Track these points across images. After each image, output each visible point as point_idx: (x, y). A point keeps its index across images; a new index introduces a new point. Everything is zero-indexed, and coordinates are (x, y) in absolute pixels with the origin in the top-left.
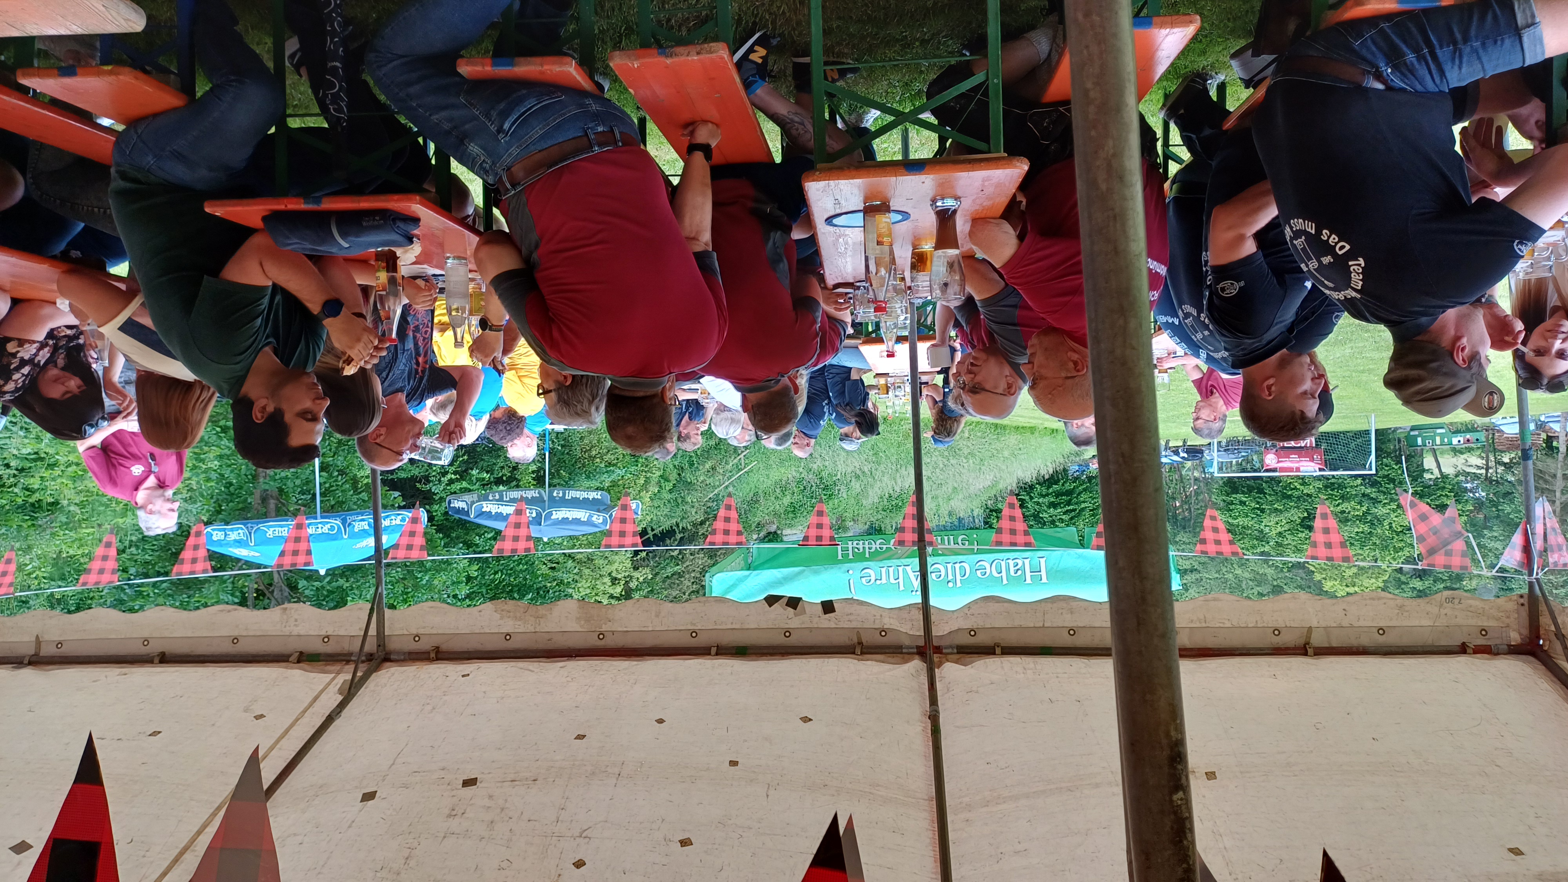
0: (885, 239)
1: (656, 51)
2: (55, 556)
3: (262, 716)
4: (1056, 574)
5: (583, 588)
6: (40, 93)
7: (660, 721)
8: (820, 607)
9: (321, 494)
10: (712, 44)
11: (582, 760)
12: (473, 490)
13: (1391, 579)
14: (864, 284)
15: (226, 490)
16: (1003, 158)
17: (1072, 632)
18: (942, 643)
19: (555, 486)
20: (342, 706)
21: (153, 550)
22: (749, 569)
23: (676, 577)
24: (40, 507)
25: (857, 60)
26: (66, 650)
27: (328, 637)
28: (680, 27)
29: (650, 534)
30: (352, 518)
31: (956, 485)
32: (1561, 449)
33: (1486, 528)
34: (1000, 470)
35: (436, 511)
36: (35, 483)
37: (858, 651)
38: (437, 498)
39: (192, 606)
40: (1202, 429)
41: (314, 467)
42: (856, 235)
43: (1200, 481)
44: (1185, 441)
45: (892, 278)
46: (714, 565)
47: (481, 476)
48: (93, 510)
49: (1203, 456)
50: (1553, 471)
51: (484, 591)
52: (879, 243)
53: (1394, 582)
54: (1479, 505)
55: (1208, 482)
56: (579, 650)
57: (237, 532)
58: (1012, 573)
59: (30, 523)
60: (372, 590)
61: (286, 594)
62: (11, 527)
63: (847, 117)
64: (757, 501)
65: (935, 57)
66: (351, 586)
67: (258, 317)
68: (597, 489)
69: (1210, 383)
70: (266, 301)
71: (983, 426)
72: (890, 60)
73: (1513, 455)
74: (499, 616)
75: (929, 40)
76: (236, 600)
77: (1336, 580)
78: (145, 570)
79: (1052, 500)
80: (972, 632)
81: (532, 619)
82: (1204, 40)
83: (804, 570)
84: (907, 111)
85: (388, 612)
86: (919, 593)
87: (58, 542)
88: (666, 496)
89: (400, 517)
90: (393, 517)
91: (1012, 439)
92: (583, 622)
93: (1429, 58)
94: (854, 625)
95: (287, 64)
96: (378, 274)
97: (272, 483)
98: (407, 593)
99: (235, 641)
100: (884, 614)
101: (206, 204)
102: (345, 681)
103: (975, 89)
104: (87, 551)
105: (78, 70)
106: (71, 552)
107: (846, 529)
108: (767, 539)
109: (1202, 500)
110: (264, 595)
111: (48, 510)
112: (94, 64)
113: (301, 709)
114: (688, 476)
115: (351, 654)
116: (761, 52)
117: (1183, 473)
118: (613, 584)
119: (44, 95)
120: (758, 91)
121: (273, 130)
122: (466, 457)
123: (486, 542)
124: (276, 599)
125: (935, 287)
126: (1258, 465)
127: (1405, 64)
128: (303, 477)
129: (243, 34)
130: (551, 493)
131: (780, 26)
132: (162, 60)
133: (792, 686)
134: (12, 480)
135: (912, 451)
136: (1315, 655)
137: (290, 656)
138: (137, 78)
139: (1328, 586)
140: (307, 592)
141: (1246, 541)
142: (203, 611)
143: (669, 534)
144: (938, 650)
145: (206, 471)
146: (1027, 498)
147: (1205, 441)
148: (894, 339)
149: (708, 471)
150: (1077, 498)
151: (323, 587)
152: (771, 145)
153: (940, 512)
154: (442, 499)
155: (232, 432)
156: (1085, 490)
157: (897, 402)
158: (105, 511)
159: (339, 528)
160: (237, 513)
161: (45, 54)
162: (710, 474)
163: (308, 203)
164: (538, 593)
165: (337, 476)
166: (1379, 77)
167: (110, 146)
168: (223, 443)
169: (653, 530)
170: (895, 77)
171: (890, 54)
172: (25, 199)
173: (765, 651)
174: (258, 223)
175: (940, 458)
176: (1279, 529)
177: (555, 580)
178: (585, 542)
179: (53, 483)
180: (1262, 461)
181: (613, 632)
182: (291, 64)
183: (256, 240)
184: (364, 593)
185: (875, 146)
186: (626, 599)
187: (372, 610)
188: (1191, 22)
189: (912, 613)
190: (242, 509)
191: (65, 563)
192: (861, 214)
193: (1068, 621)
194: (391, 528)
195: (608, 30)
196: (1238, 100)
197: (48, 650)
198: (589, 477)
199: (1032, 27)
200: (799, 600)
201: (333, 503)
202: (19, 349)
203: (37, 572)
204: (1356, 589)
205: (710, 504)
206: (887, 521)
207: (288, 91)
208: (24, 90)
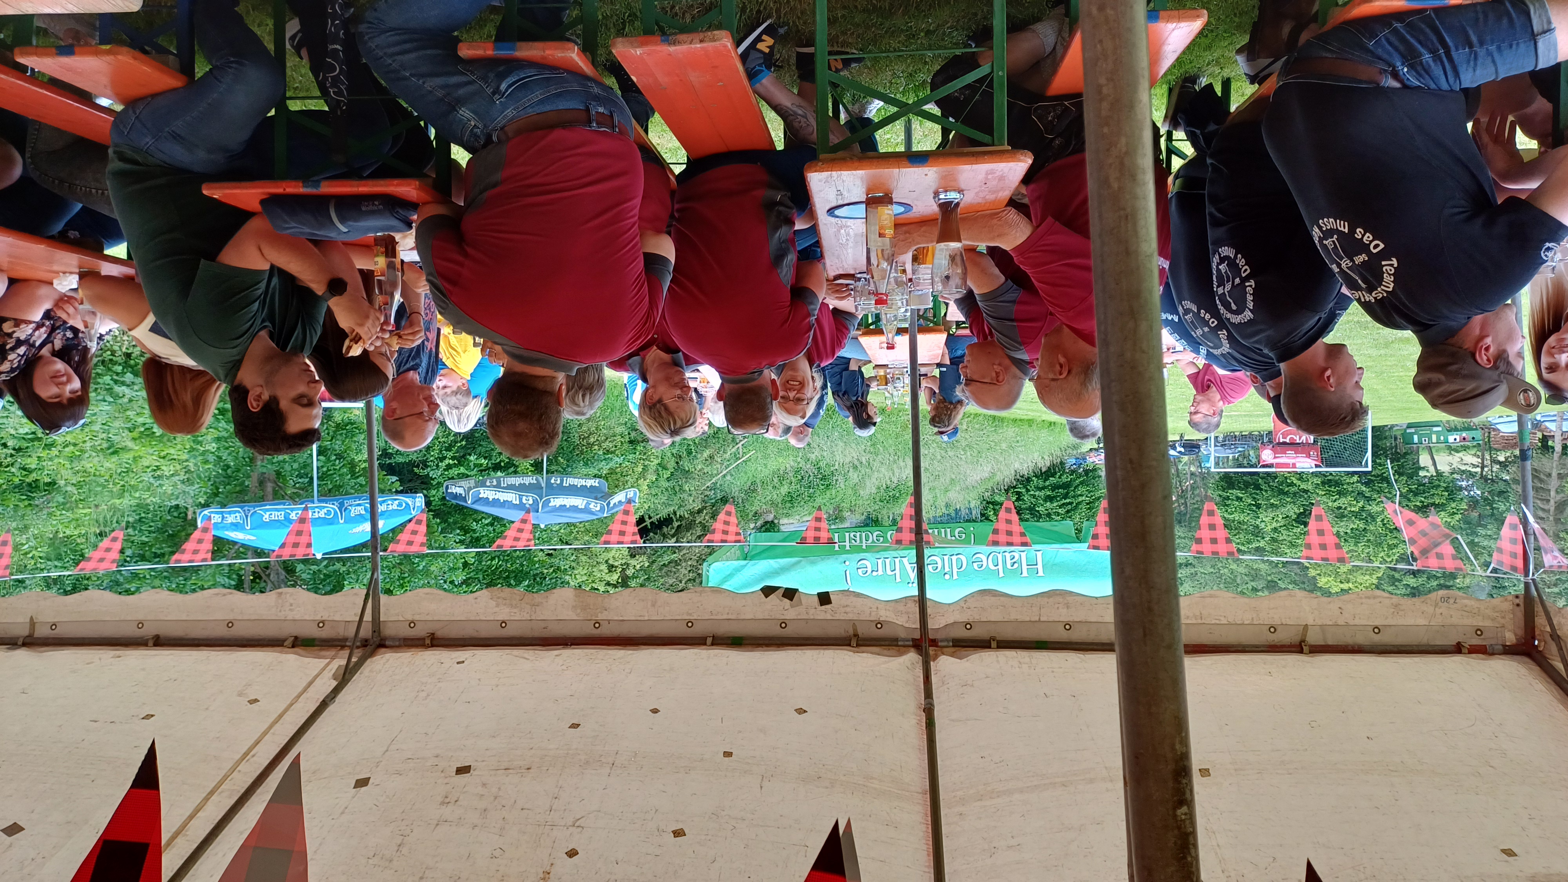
0: (887, 231)
1: (659, 38)
2: (51, 536)
3: (256, 701)
4: (1052, 568)
5: (580, 575)
6: (39, 72)
7: (655, 711)
8: (816, 599)
9: (318, 478)
10: (715, 32)
11: (577, 749)
12: (470, 476)
13: (1385, 577)
14: (865, 275)
15: (224, 473)
16: (1007, 151)
17: (1068, 626)
18: (938, 636)
19: (553, 473)
20: (336, 691)
21: (150, 532)
22: (745, 559)
23: (673, 565)
24: (37, 487)
25: (861, 50)
26: (60, 632)
27: (323, 622)
28: (684, 14)
29: (648, 522)
30: (351, 502)
31: (953, 477)
32: (1556, 449)
33: (1480, 525)
34: (998, 461)
35: (434, 496)
36: (32, 463)
37: (854, 643)
38: (434, 483)
39: (188, 588)
40: (1201, 423)
41: (312, 450)
42: (858, 227)
43: (1196, 476)
44: (1182, 436)
45: (893, 271)
46: (710, 554)
47: (478, 462)
48: (90, 491)
49: (1200, 451)
50: (1548, 470)
51: (481, 577)
52: (881, 235)
53: (1387, 580)
54: (1474, 503)
55: (1205, 476)
56: (575, 638)
57: (234, 515)
58: (1009, 566)
59: (26, 503)
60: (369, 575)
61: (282, 577)
62: (8, 506)
63: (850, 107)
64: (754, 491)
65: (940, 48)
66: (348, 571)
67: (255, 301)
68: (595, 476)
69: (1207, 377)
70: (263, 285)
71: (981, 418)
72: (895, 51)
73: (1508, 454)
74: (494, 603)
75: (934, 31)
76: (233, 583)
77: (1330, 576)
78: (141, 552)
79: (1048, 493)
80: (969, 626)
81: (528, 606)
82: (1209, 35)
83: (800, 561)
84: (910, 102)
85: (384, 598)
86: (916, 585)
87: (55, 522)
88: (664, 484)
89: (397, 502)
90: (390, 502)
91: (1010, 432)
92: (579, 611)
93: (1445, 59)
94: (850, 616)
95: (288, 46)
96: (377, 259)
97: (269, 466)
98: (404, 578)
99: (230, 625)
100: (880, 606)
101: (204, 186)
102: (340, 666)
103: (981, 81)
104: (83, 532)
105: (77, 49)
106: (68, 532)
107: (842, 519)
108: (763, 529)
109: (1198, 495)
110: (260, 578)
111: (45, 491)
112: (93, 43)
113: (295, 694)
114: (686, 464)
115: (346, 640)
116: (769, 41)
117: (1180, 467)
118: (610, 572)
119: (43, 74)
120: (764, 81)
121: (272, 113)
122: (464, 443)
123: (483, 527)
124: (272, 583)
125: (937, 279)
126: (1254, 461)
127: (1421, 63)
128: (301, 460)
129: (244, 15)
130: (548, 480)
131: (785, 15)
132: (161, 41)
133: (787, 677)
134: (9, 459)
135: (911, 443)
136: (1311, 652)
137: (285, 640)
138: (135, 58)
139: (1322, 582)
140: (304, 576)
141: (1241, 536)
142: (200, 594)
143: (667, 521)
144: (934, 643)
145: (204, 453)
146: (1024, 490)
147: (1202, 436)
148: (894, 332)
149: (706, 460)
150: (1074, 491)
151: (319, 571)
152: (773, 134)
153: (936, 503)
154: (439, 484)
155: (230, 414)
156: (1082, 483)
157: (895, 393)
158: (102, 492)
159: (336, 513)
160: (234, 495)
161: (43, 32)
162: (708, 463)
163: (307, 187)
164: (535, 579)
165: (335, 460)
166: (1395, 75)
167: (108, 126)
168: (220, 425)
169: (650, 518)
170: (899, 68)
171: (894, 44)
172: (22, 178)
173: (761, 642)
174: (255, 206)
175: (938, 450)
176: (1275, 525)
177: (552, 567)
178: (582, 529)
179: (50, 463)
180: (1258, 457)
181: (609, 621)
182: (292, 46)
183: (253, 224)
184: (361, 578)
185: (877, 137)
186: (622, 587)
187: (367, 595)
188: (1198, 16)
189: (908, 605)
190: (240, 492)
191: (61, 543)
192: (864, 206)
193: (1064, 615)
194: (387, 513)
195: (612, 16)
196: (1243, 95)
197: (42, 631)
198: (587, 464)
199: (1037, 19)
200: (795, 591)
201: (330, 487)
202: (15, 329)
203: (34, 552)
204: (1351, 585)
205: (708, 493)
206: (884, 512)
207: (289, 72)
208: (22, 69)
